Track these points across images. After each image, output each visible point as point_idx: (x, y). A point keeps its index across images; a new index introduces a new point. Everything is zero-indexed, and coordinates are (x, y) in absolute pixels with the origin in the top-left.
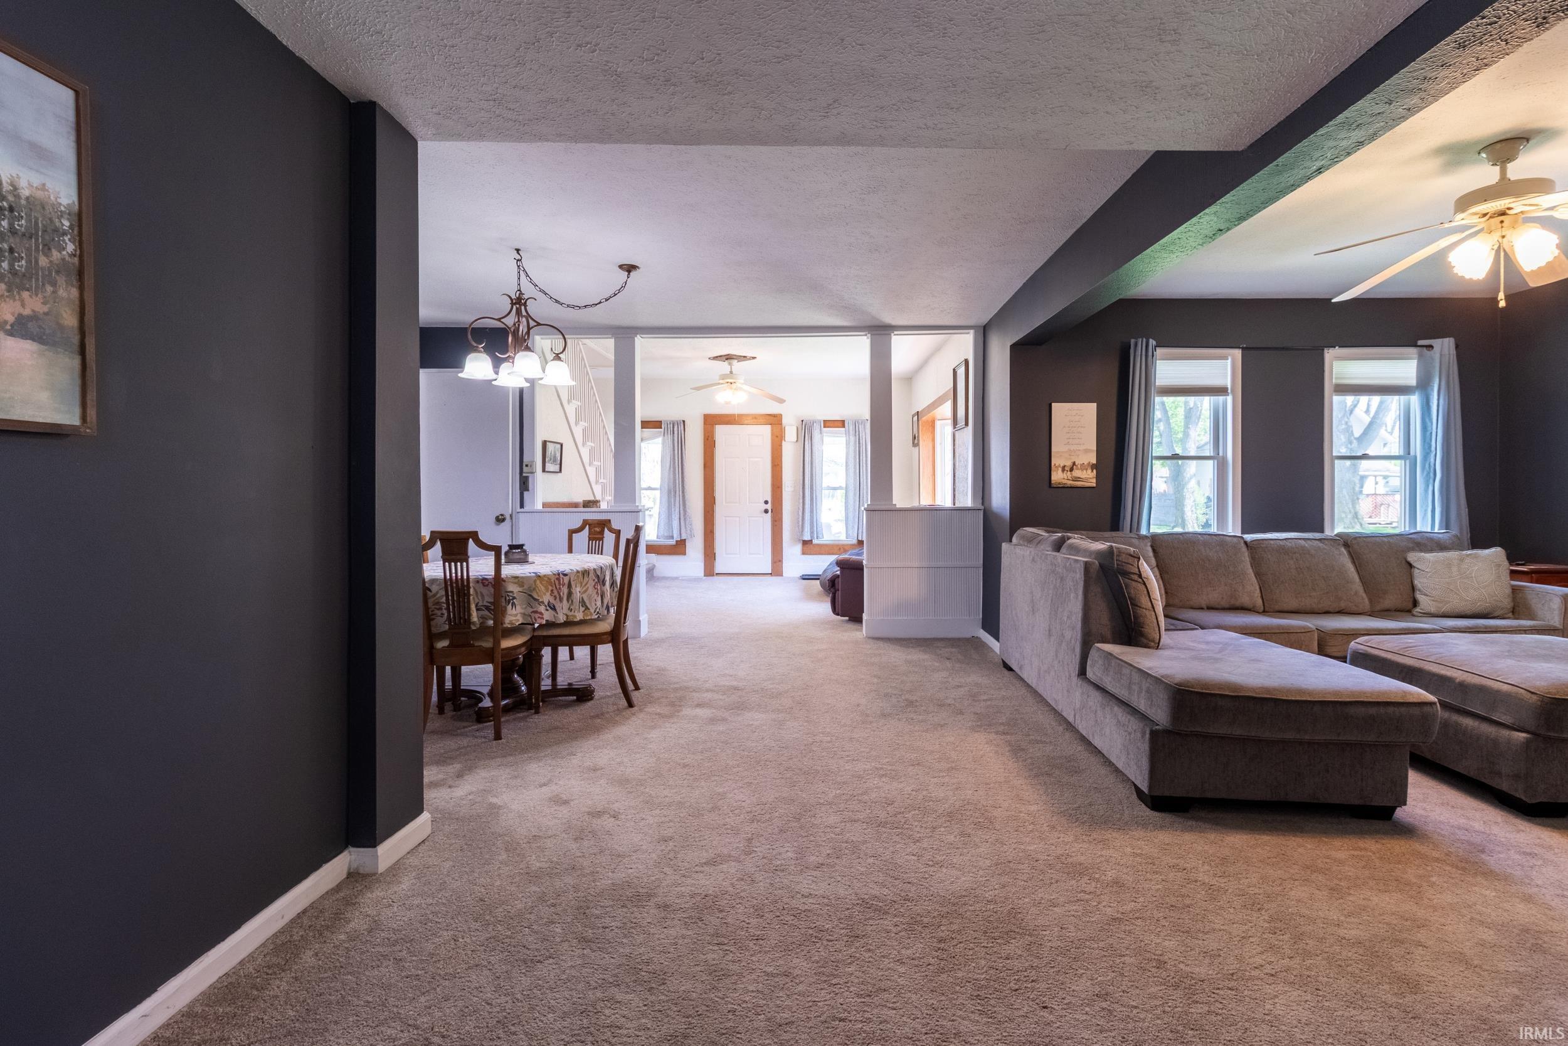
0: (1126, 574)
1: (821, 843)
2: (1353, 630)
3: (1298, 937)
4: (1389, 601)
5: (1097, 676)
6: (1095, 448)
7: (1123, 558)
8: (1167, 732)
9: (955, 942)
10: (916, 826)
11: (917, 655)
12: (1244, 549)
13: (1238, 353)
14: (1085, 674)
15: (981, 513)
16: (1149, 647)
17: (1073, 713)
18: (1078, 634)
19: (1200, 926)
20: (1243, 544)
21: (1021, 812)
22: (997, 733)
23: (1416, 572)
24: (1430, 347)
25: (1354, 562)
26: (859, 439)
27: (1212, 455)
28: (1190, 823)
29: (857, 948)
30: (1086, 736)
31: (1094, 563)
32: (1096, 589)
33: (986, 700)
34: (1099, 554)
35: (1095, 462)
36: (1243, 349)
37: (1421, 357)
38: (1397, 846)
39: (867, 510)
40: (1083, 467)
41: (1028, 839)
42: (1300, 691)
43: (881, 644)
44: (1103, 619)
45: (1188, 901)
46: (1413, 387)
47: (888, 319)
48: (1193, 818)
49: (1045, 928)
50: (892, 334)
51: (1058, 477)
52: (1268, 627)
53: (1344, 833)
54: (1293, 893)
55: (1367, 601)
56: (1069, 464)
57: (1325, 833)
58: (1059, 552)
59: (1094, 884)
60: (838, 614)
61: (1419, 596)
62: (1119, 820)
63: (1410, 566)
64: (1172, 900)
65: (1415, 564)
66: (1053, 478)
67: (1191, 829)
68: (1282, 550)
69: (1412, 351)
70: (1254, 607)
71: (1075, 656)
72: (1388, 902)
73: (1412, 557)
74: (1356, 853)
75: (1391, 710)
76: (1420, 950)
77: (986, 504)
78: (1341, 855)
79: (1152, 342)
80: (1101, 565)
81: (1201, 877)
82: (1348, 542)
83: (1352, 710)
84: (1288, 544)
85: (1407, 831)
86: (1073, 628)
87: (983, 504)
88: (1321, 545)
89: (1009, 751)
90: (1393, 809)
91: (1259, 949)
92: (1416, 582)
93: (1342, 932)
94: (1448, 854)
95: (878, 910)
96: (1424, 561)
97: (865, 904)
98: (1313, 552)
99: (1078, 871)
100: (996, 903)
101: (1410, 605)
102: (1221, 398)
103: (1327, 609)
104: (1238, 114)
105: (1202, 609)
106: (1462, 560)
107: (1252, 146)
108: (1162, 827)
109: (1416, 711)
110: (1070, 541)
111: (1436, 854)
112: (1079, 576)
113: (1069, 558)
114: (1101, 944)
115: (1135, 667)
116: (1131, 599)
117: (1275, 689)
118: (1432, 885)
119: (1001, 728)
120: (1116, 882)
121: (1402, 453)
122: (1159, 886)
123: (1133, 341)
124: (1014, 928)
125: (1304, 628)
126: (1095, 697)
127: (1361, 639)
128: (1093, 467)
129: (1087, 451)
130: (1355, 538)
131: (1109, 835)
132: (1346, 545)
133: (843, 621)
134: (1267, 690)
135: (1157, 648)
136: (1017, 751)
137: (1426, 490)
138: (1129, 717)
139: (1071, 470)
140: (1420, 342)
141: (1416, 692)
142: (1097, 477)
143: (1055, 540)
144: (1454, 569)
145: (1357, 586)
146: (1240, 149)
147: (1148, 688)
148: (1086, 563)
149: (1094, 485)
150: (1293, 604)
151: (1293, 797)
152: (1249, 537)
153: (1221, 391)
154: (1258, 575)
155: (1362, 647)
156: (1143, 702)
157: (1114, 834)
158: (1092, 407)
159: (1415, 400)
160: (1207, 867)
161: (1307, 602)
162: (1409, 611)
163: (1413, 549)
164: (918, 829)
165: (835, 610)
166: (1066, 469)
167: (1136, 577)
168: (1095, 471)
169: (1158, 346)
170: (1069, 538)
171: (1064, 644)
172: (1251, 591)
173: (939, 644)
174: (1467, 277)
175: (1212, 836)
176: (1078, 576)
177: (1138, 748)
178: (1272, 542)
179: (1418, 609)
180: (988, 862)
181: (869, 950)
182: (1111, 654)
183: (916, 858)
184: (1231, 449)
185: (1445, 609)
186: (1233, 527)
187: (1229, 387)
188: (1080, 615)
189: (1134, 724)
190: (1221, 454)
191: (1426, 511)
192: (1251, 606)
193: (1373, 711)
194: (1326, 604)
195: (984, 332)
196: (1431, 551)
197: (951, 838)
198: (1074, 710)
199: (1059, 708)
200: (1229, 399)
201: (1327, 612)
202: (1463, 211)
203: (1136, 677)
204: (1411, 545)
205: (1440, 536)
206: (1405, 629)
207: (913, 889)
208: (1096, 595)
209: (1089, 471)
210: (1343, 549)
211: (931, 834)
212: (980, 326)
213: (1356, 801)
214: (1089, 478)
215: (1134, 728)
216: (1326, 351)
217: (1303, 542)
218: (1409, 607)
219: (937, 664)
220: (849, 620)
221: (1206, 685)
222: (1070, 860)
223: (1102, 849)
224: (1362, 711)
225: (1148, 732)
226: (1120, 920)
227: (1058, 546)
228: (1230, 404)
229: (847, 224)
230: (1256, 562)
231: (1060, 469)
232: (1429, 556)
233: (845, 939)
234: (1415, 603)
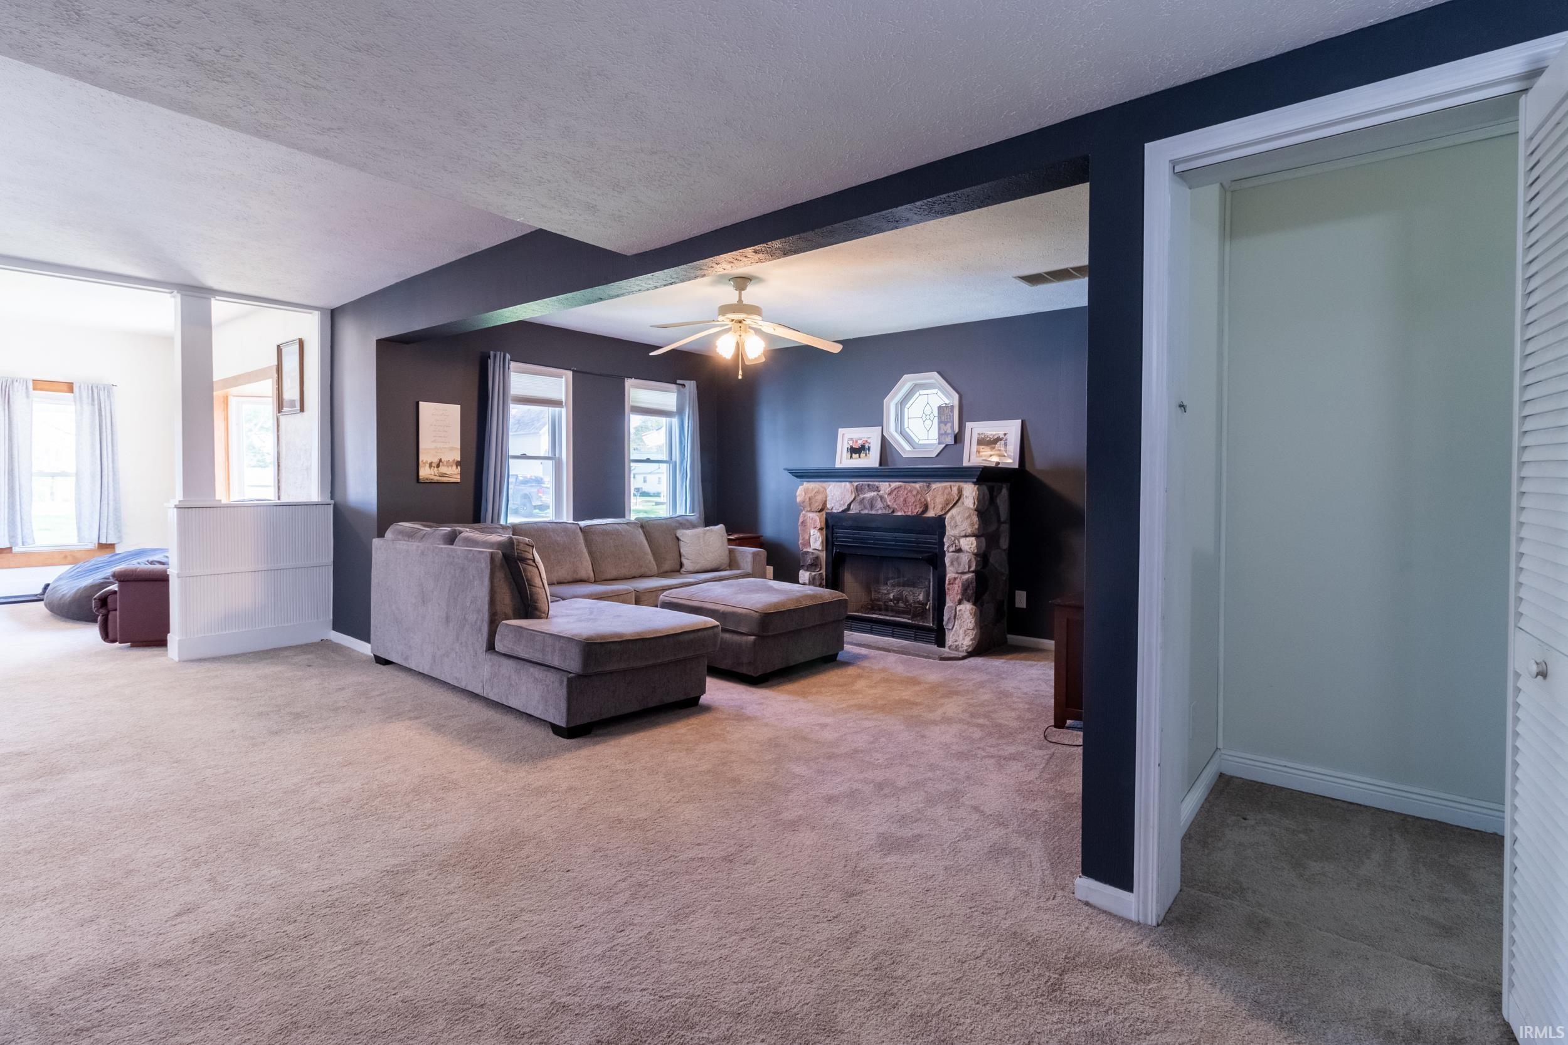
0: (523, 560)
1: (301, 853)
2: (655, 587)
3: (682, 779)
4: (667, 566)
5: (508, 648)
6: (459, 447)
7: (522, 546)
8: (579, 676)
9: (484, 864)
10: (389, 808)
11: (267, 669)
12: (580, 533)
13: (570, 374)
14: (494, 649)
15: (331, 509)
16: (541, 618)
17: (481, 685)
18: (486, 615)
19: (631, 793)
20: (579, 530)
21: (474, 770)
22: (410, 719)
23: (682, 543)
24: (684, 385)
25: (647, 539)
26: (100, 410)
27: (550, 455)
28: (596, 739)
29: (407, 901)
30: (499, 701)
31: (498, 553)
32: (500, 575)
33: (380, 695)
34: (500, 545)
35: (459, 460)
36: (573, 371)
37: (679, 393)
38: (706, 717)
39: (178, 507)
40: (449, 464)
41: (493, 785)
42: (656, 631)
43: (208, 665)
44: (506, 599)
45: (618, 783)
46: (673, 412)
47: (211, 281)
48: (596, 736)
49: (541, 831)
50: (212, 299)
51: (425, 472)
52: (605, 593)
53: (679, 719)
54: (669, 758)
55: (655, 566)
56: (436, 460)
57: (670, 722)
58: (452, 544)
59: (557, 795)
60: (114, 641)
61: (684, 561)
62: (550, 752)
63: (678, 539)
64: (609, 786)
65: (680, 538)
66: (420, 474)
67: (598, 743)
68: (605, 533)
69: (673, 386)
70: (589, 578)
71: (482, 635)
72: (712, 747)
73: (680, 533)
74: (690, 727)
75: (700, 634)
76: (735, 764)
77: (338, 497)
78: (683, 731)
79: (508, 357)
80: (504, 555)
81: (618, 767)
82: (645, 526)
83: (681, 638)
84: (607, 527)
85: (707, 709)
86: (479, 611)
87: (332, 498)
88: (628, 527)
89: (432, 730)
90: (699, 698)
91: (666, 793)
92: (682, 551)
93: (700, 769)
94: (729, 715)
95: (407, 871)
96: (686, 535)
97: (392, 873)
98: (624, 533)
99: (540, 792)
100: (497, 831)
101: (679, 568)
102: (557, 409)
103: (633, 575)
104: (636, 238)
105: (554, 584)
106: (705, 534)
107: (636, 255)
108: (580, 748)
109: (710, 632)
110: (463, 535)
111: (724, 717)
112: (485, 566)
113: (471, 550)
114: (582, 825)
115: (547, 633)
116: (527, 580)
117: (642, 633)
118: (728, 732)
119: (412, 714)
120: (570, 789)
121: (667, 459)
122: (598, 781)
123: (492, 353)
124: (521, 839)
125: (627, 590)
126: (508, 664)
127: (665, 593)
128: (458, 464)
129: (452, 449)
130: (647, 521)
131: (550, 762)
132: (642, 527)
133: (121, 648)
134: (638, 634)
135: (547, 618)
136: (439, 728)
137: (682, 486)
138: (545, 673)
139: (438, 466)
140: (679, 381)
141: (711, 621)
142: (461, 474)
143: (445, 535)
144: (701, 540)
145: (650, 557)
146: (628, 255)
147: (562, 647)
148: (492, 553)
149: (459, 481)
150: (613, 573)
151: (651, 705)
152: (583, 523)
153: (555, 403)
154: (590, 553)
155: (666, 598)
156: (557, 658)
157: (552, 762)
158: (457, 408)
159: (675, 421)
160: (619, 761)
161: (624, 572)
162: (679, 571)
163: (678, 528)
164: (392, 810)
165: (106, 636)
166: (433, 465)
167: (531, 562)
168: (459, 468)
169: (512, 360)
170: (460, 532)
171: (467, 628)
172: (586, 570)
173: (286, 653)
174: (724, 356)
175: (612, 743)
176: (483, 565)
177: (556, 695)
178: (598, 527)
179: (683, 569)
180: (473, 810)
181: (420, 898)
182: (521, 627)
183: (408, 829)
184: (565, 453)
185: (698, 567)
186: (567, 517)
187: (564, 400)
188: (487, 599)
189: (551, 678)
190: (557, 455)
191: (682, 500)
192: (586, 579)
193: (692, 636)
194: (634, 572)
195: (333, 317)
196: (688, 528)
197: (428, 805)
198: (482, 682)
199: (463, 685)
200: (564, 410)
201: (634, 577)
202: (723, 315)
203: (549, 641)
204: (677, 525)
205: (692, 518)
206: (683, 583)
207: (425, 848)
208: (500, 580)
209: (454, 467)
210: (640, 530)
211: (408, 809)
212: (326, 309)
213: (682, 697)
214: (454, 474)
215: (552, 679)
216: (626, 379)
217: (616, 526)
218: (678, 569)
219: (300, 673)
220: (132, 646)
221: (603, 637)
222: (532, 787)
223: (550, 773)
224: (686, 637)
225: (565, 680)
226: (585, 808)
227: (451, 539)
228: (564, 415)
229: (224, 188)
230: (588, 543)
231: (428, 465)
232: (689, 532)
233: (393, 900)
234: (681, 565)
